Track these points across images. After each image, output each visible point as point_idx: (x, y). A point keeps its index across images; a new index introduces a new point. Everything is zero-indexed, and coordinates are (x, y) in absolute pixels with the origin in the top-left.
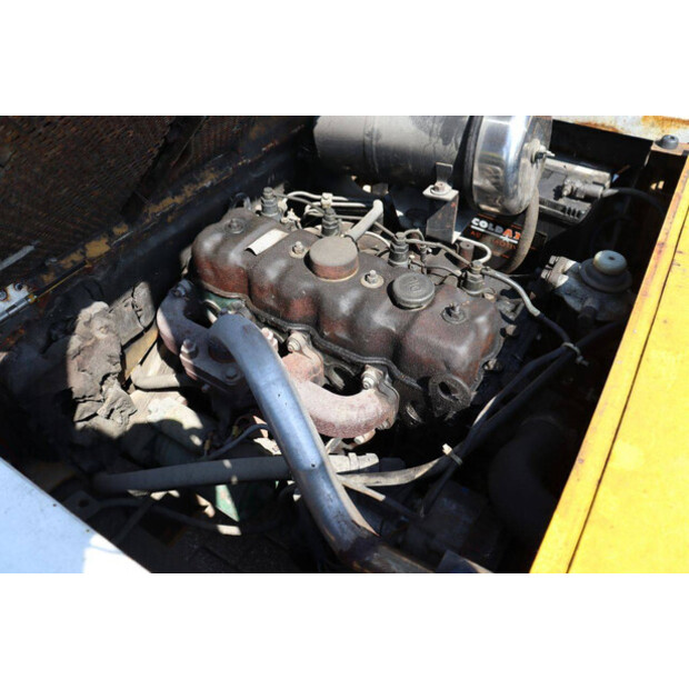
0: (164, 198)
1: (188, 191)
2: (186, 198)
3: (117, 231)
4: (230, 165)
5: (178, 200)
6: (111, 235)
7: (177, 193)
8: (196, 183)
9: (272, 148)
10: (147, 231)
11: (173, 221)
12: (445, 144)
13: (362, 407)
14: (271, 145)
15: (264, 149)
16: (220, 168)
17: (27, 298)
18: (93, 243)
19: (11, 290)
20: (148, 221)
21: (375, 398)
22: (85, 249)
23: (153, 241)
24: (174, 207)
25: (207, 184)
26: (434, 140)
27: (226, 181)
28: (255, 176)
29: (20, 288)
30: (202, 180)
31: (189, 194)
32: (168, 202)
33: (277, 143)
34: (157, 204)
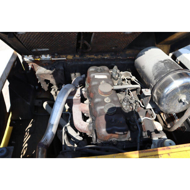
0: (92, 55)
1: (100, 57)
2: (98, 58)
3: (76, 56)
4: (115, 56)
5: (95, 57)
6: (75, 56)
7: (96, 56)
8: (103, 56)
9: (131, 58)
10: (84, 60)
11: (92, 61)
12: (154, 80)
13: (82, 125)
14: (131, 57)
15: (128, 57)
16: (112, 56)
17: (50, 59)
18: (69, 56)
19: (48, 55)
20: (85, 58)
21: (87, 126)
22: (67, 56)
23: (84, 63)
24: (93, 58)
25: (106, 58)
26: (153, 77)
27: (112, 60)
28: (122, 62)
29: (50, 56)
30: (105, 56)
31: (99, 57)
32: (93, 56)
33: (133, 58)
34: (90, 55)
